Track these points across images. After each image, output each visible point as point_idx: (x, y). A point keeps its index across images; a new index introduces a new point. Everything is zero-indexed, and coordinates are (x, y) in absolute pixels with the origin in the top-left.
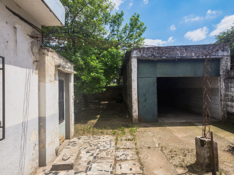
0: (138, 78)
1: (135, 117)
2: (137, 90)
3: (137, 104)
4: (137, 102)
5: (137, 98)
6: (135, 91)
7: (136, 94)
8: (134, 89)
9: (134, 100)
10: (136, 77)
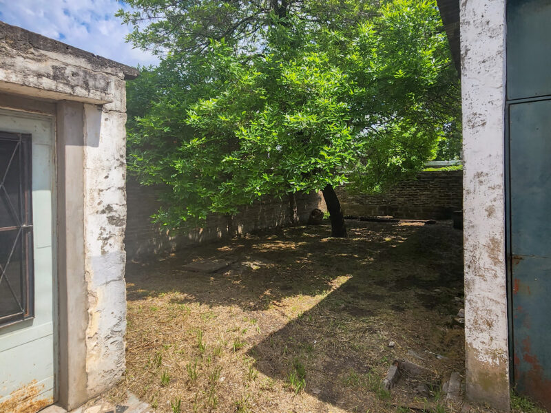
0: (510, 104)
1: (485, 359)
2: (500, 181)
3: (501, 279)
4: (495, 261)
5: (500, 237)
6: (483, 188)
7: (490, 212)
8: (479, 175)
9: (475, 247)
10: (499, 97)
